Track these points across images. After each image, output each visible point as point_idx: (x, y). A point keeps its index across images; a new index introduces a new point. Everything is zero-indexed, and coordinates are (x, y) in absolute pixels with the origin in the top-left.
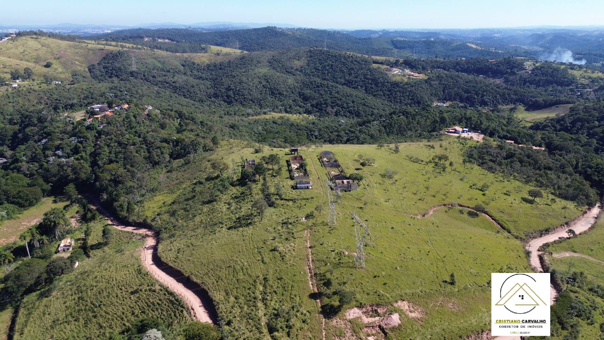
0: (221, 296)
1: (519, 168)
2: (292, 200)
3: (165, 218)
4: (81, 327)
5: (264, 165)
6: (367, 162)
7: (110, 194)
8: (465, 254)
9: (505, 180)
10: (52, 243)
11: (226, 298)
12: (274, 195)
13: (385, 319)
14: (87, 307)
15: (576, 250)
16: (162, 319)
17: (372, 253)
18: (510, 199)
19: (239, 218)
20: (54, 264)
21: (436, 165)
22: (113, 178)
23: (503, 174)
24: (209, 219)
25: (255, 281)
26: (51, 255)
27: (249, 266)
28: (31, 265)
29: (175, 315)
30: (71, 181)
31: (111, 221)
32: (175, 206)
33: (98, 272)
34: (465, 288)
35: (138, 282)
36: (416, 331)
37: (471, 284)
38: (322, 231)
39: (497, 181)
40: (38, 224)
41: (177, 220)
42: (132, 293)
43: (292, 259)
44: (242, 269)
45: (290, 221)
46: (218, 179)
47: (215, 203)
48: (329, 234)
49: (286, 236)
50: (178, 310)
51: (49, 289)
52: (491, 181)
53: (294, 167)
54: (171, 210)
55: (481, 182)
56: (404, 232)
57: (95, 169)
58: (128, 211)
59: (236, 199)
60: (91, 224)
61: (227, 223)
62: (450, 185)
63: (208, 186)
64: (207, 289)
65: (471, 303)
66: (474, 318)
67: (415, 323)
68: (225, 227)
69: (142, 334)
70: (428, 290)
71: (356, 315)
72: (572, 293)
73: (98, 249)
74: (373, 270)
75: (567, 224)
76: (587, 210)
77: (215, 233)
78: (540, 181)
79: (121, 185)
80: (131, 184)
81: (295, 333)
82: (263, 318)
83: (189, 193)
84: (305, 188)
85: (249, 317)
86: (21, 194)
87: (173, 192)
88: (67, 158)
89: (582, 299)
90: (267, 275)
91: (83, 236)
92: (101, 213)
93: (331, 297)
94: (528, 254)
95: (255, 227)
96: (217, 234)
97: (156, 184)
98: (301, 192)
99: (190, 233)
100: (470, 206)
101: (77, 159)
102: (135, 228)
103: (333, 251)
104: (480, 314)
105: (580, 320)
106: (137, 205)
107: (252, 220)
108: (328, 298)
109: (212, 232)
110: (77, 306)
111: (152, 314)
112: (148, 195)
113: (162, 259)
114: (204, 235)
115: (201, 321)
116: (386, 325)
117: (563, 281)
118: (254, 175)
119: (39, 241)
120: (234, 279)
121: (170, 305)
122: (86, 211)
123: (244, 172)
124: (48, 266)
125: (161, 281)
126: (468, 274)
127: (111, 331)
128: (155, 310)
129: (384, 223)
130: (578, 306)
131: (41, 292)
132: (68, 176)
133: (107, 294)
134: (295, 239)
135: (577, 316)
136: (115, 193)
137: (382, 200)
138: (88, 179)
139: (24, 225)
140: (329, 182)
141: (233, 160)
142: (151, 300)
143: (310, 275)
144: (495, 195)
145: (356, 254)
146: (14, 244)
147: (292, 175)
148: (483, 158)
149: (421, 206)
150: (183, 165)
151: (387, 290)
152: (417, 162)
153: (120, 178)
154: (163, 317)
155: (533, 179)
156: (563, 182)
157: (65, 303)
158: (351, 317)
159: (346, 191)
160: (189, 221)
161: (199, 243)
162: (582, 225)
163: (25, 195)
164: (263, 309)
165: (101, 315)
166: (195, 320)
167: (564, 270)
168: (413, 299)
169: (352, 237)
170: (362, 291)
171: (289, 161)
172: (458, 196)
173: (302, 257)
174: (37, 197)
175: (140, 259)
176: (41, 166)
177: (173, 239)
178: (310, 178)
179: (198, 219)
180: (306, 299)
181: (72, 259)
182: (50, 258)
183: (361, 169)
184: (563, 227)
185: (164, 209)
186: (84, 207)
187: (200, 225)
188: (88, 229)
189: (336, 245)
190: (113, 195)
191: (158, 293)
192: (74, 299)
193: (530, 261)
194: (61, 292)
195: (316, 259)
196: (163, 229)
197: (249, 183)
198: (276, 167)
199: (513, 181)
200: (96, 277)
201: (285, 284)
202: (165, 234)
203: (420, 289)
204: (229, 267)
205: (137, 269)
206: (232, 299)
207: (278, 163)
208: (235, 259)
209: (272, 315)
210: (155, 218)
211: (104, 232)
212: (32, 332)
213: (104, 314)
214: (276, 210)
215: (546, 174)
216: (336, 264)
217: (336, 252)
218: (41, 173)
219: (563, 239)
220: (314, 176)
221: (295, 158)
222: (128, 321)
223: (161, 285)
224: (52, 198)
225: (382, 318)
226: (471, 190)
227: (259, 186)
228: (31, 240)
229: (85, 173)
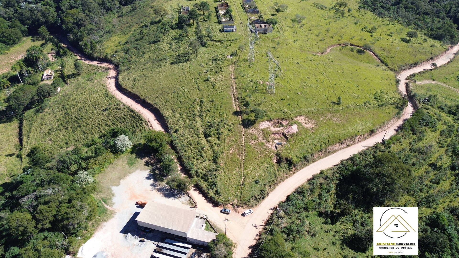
0: (169, 113)
1: (403, 13)
2: (220, 41)
3: (121, 55)
4: (71, 133)
5: (197, 11)
6: (281, 9)
7: (75, 35)
8: (351, 82)
9: (391, 24)
10: (37, 73)
11: (173, 114)
12: (206, 36)
13: (287, 128)
14: (72, 120)
15: (434, 79)
16: (128, 128)
17: (281, 83)
18: (391, 39)
19: (179, 55)
20: (42, 89)
21: (337, 11)
22: (75, 21)
23: (389, 19)
24: (155, 56)
25: (193, 103)
26: (38, 83)
27: (189, 92)
28: (25, 89)
29: (137, 126)
30: (42, 24)
31: (80, 56)
32: (128, 45)
33: (76, 95)
34: (347, 107)
35: (107, 103)
36: (308, 136)
37: (352, 104)
38: (243, 66)
39: (383, 24)
40: (23, 58)
41: (131, 56)
42: (104, 110)
43: (220, 87)
44: (184, 94)
45: (219, 58)
46: (160, 23)
47: (159, 43)
48: (248, 69)
49: (216, 70)
50: (138, 122)
51: (42, 107)
52: (379, 24)
53: (221, 13)
54: (125, 48)
55: (371, 25)
56: (306, 66)
57: (59, 13)
58: (91, 48)
59: (176, 40)
60: (65, 59)
61: (170, 59)
62: (346, 28)
63: (152, 29)
64: (159, 108)
65: (350, 117)
66: (351, 128)
67: (308, 131)
68: (168, 62)
69: (115, 138)
70: (320, 109)
71: (267, 126)
72: (425, 110)
73: (73, 78)
74: (281, 95)
75: (432, 59)
76: (449, 48)
77: (161, 67)
78: (417, 24)
79: (83, 28)
80: (91, 26)
81: (223, 138)
82: (200, 128)
83: (138, 35)
84: (231, 31)
85: (190, 127)
86: (4, 34)
87: (125, 34)
88: (35, 4)
89: (432, 113)
90: (202, 98)
91: (60, 68)
92: (71, 50)
93: (249, 114)
94: (398, 82)
95: (192, 63)
96: (162, 68)
97: (111, 27)
98: (227, 35)
99: (142, 67)
100: (360, 45)
101: (44, 5)
102: (99, 62)
103: (252, 81)
104: (356, 125)
105: (427, 128)
106: (98, 44)
107: (189, 57)
108: (247, 115)
109: (158, 66)
110: (65, 119)
111: (120, 125)
112: (106, 36)
113: (123, 86)
114: (153, 68)
115: (156, 130)
116: (287, 132)
117: (420, 101)
118: (189, 19)
119: (27, 71)
120: (178, 101)
121: (133, 119)
122: (59, 49)
123: (181, 17)
124: (37, 90)
125: (124, 102)
126: (351, 97)
127: (92, 136)
128: (122, 122)
129: (292, 59)
130: (428, 119)
131: (36, 109)
132: (40, 19)
133: (85, 111)
134: (223, 72)
135: (425, 126)
136: (79, 34)
137: (291, 41)
138: (56, 22)
139: (13, 59)
140: (249, 26)
141: (171, 7)
142: (118, 116)
143: (234, 98)
144: (380, 36)
145: (268, 83)
146: (8, 73)
147: (220, 20)
148: (375, 5)
149: (321, 46)
150: (131, 11)
151: (290, 109)
152: (321, 9)
153: (81, 21)
154: (128, 127)
155: (413, 22)
156: (436, 25)
157: (55, 117)
158: (263, 127)
159: (263, 34)
160: (141, 57)
161: (150, 75)
162: (443, 60)
163: (8, 35)
164: (200, 122)
165: (83, 126)
166: (152, 129)
167: (422, 93)
168: (308, 115)
169: (266, 70)
170: (271, 110)
171: (217, 8)
172: (351, 37)
173: (227, 86)
174: (18, 37)
175: (106, 86)
176: (16, 11)
177: (129, 71)
178: (235, 23)
179: (147, 56)
180: (230, 115)
181: (55, 85)
182: (38, 84)
183: (276, 15)
184: (428, 61)
185: (119, 47)
186: (57, 45)
187: (149, 61)
188: (63, 63)
189: (254, 76)
190: (77, 35)
191: (123, 110)
192: (62, 114)
193: (398, 87)
194: (51, 109)
195: (239, 87)
196: (121, 64)
197: (185, 26)
198: (206, 13)
199: (397, 24)
200: (75, 99)
201: (216, 105)
202: (122, 67)
203: (314, 108)
204: (174, 92)
205: (105, 94)
206: (177, 115)
207: (208, 9)
208: (178, 87)
209: (207, 126)
210: (114, 55)
211: (75, 65)
212: (35, 136)
213: (85, 125)
214: (208, 49)
215: (424, 18)
216: (253, 90)
217: (253, 82)
218: (17, 16)
219: (426, 70)
220: (237, 21)
221: (222, 5)
222: (103, 129)
223: (124, 105)
224: (30, 38)
225: (285, 128)
226: (362, 32)
227: (194, 29)
228: (21, 71)
229: (52, 17)
